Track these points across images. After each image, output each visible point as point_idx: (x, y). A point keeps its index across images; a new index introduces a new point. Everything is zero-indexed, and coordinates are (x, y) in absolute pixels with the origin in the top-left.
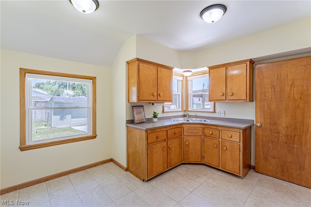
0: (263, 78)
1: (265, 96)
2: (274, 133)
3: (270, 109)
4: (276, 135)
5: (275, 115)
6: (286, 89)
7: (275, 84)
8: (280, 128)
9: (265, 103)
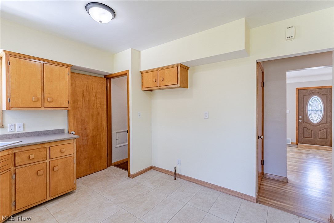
0: (76, 86)
1: (78, 104)
2: (84, 137)
3: (82, 116)
4: (86, 138)
5: (85, 121)
6: (92, 99)
7: (85, 94)
8: (88, 131)
9: (78, 111)
